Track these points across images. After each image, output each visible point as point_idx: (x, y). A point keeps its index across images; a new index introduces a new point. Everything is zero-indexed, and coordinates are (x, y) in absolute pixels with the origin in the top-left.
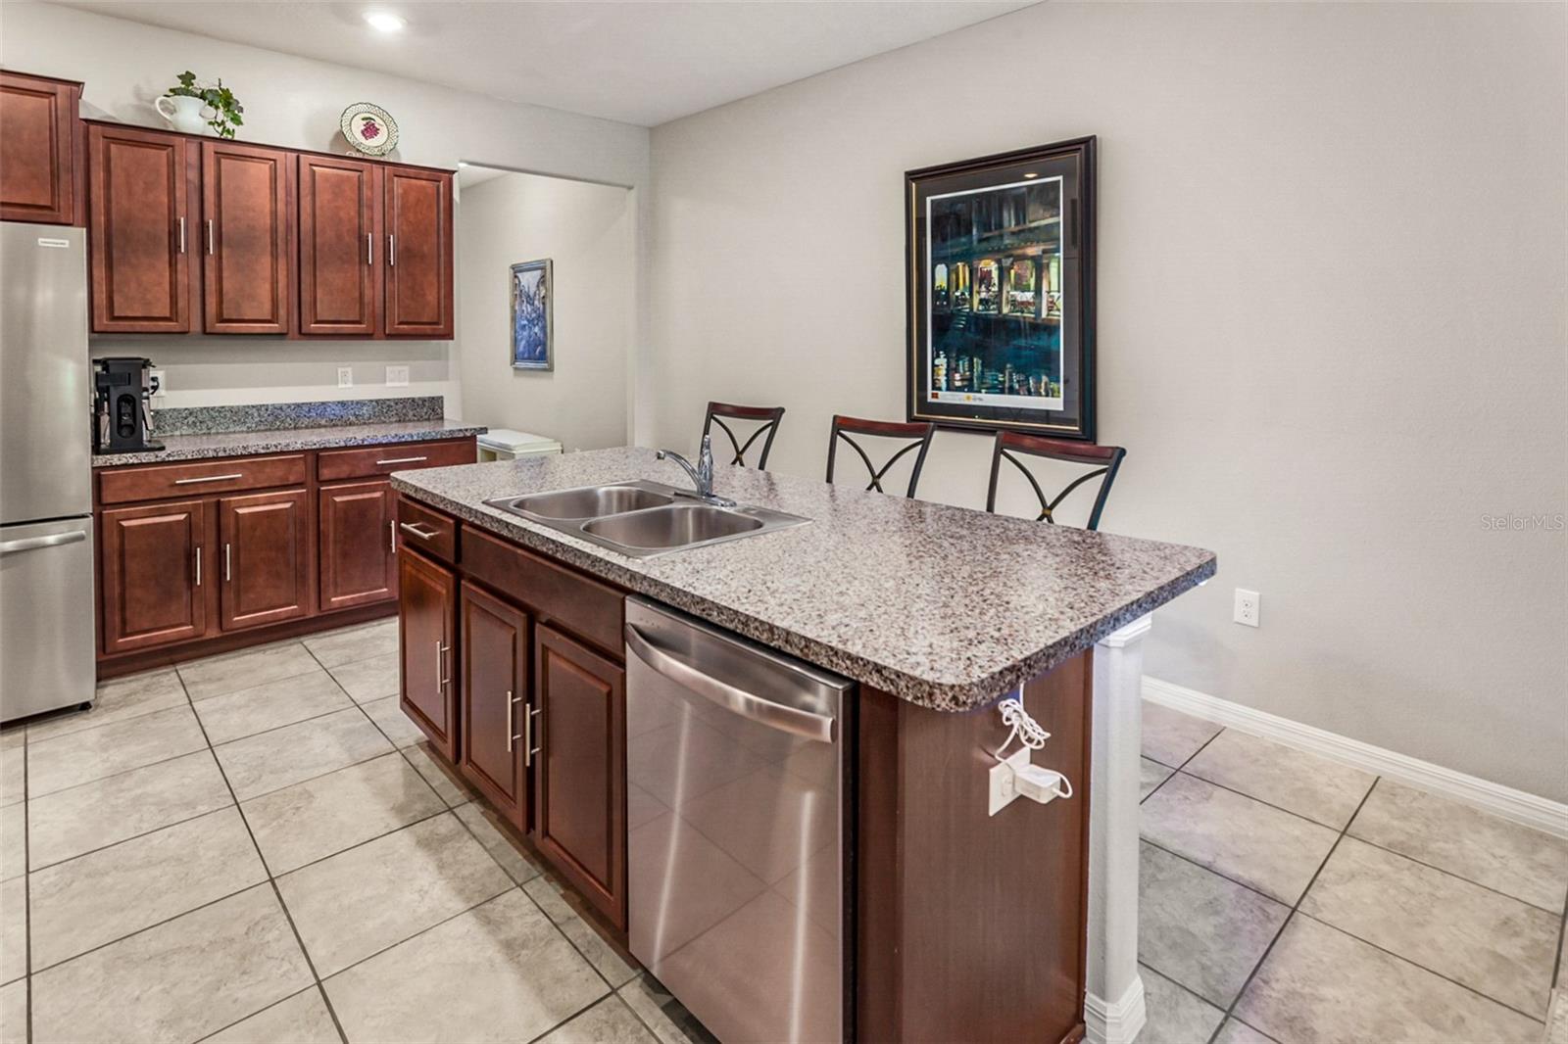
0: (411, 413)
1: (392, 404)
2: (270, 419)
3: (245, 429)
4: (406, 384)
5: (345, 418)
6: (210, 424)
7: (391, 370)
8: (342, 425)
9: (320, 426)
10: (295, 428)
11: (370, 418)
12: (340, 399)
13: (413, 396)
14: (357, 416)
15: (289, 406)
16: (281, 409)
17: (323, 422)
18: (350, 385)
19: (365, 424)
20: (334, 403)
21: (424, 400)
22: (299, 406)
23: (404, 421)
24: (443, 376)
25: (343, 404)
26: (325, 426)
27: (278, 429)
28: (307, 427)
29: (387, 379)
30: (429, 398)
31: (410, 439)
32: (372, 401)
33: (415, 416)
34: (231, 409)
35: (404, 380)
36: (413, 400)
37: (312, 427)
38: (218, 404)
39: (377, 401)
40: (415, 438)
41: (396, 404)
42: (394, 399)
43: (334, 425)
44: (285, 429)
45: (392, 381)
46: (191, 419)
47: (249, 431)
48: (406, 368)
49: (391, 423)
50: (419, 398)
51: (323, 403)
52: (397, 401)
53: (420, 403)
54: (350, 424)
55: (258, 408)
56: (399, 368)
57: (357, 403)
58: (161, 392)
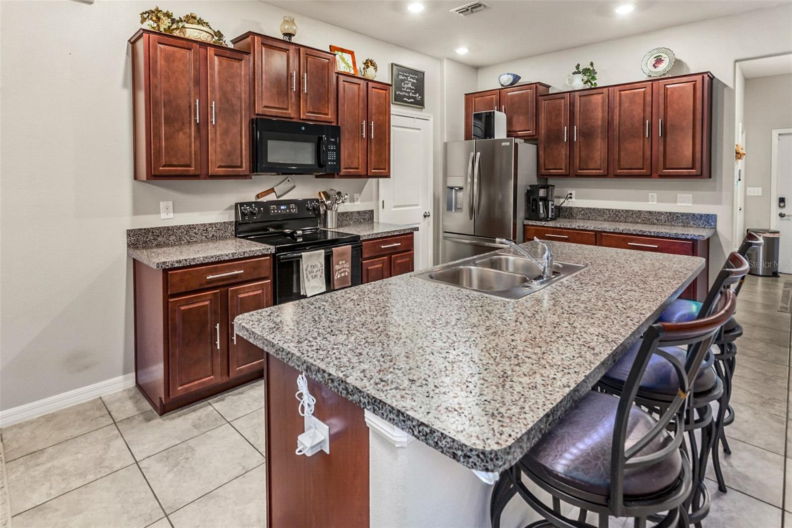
0: (692, 222)
1: (680, 215)
2: (614, 216)
3: (603, 219)
4: (690, 205)
5: (651, 220)
6: (590, 215)
7: (680, 195)
8: (649, 224)
9: (637, 223)
10: (625, 222)
11: (665, 222)
12: (649, 210)
13: (694, 212)
14: (658, 220)
15: (623, 211)
16: (619, 212)
17: (639, 221)
18: (655, 203)
19: (662, 225)
20: (645, 212)
21: (701, 216)
22: (627, 211)
23: (687, 226)
24: (719, 202)
25: (650, 212)
26: (640, 223)
27: (617, 221)
28: (631, 222)
29: (678, 201)
30: (705, 214)
31: (649, 234)
32: (667, 213)
33: (694, 224)
34: (598, 209)
35: (689, 203)
36: (694, 215)
37: (633, 223)
38: (593, 207)
39: (670, 213)
40: (652, 234)
41: (682, 216)
42: (681, 213)
43: (645, 223)
44: (621, 222)
45: (680, 202)
46: (583, 212)
47: (605, 220)
48: (691, 196)
49: (678, 226)
50: (698, 214)
51: (639, 211)
52: (683, 215)
53: (699, 217)
54: (654, 224)
55: (609, 210)
56: (686, 195)
57: (658, 213)
58: (573, 200)
